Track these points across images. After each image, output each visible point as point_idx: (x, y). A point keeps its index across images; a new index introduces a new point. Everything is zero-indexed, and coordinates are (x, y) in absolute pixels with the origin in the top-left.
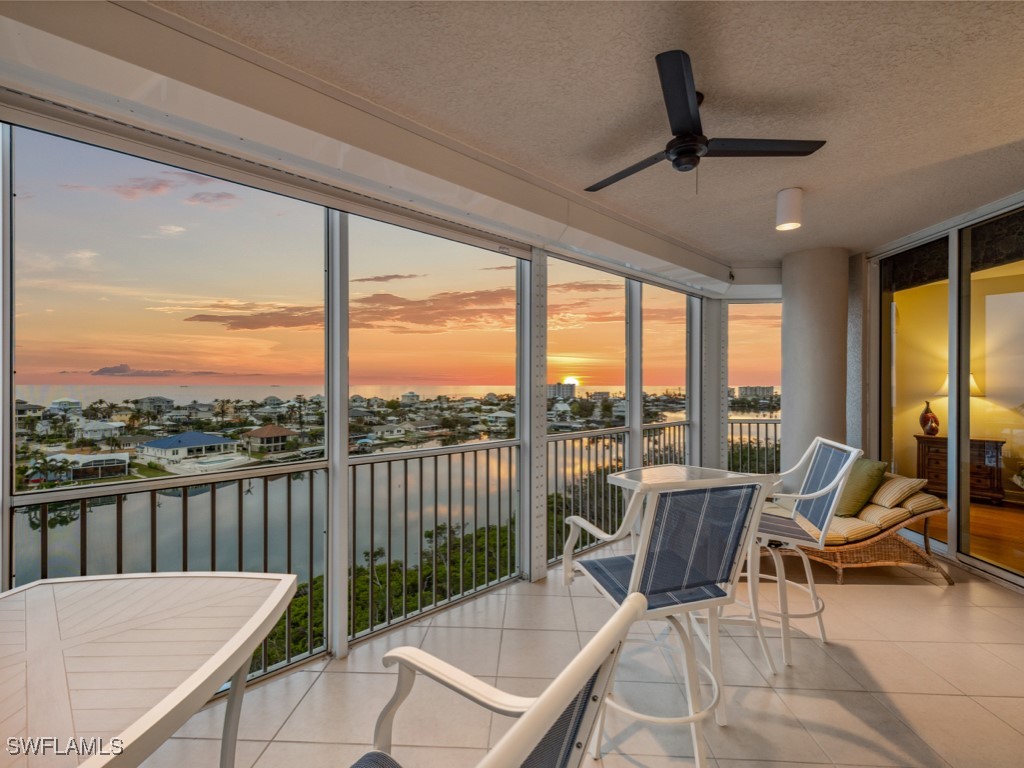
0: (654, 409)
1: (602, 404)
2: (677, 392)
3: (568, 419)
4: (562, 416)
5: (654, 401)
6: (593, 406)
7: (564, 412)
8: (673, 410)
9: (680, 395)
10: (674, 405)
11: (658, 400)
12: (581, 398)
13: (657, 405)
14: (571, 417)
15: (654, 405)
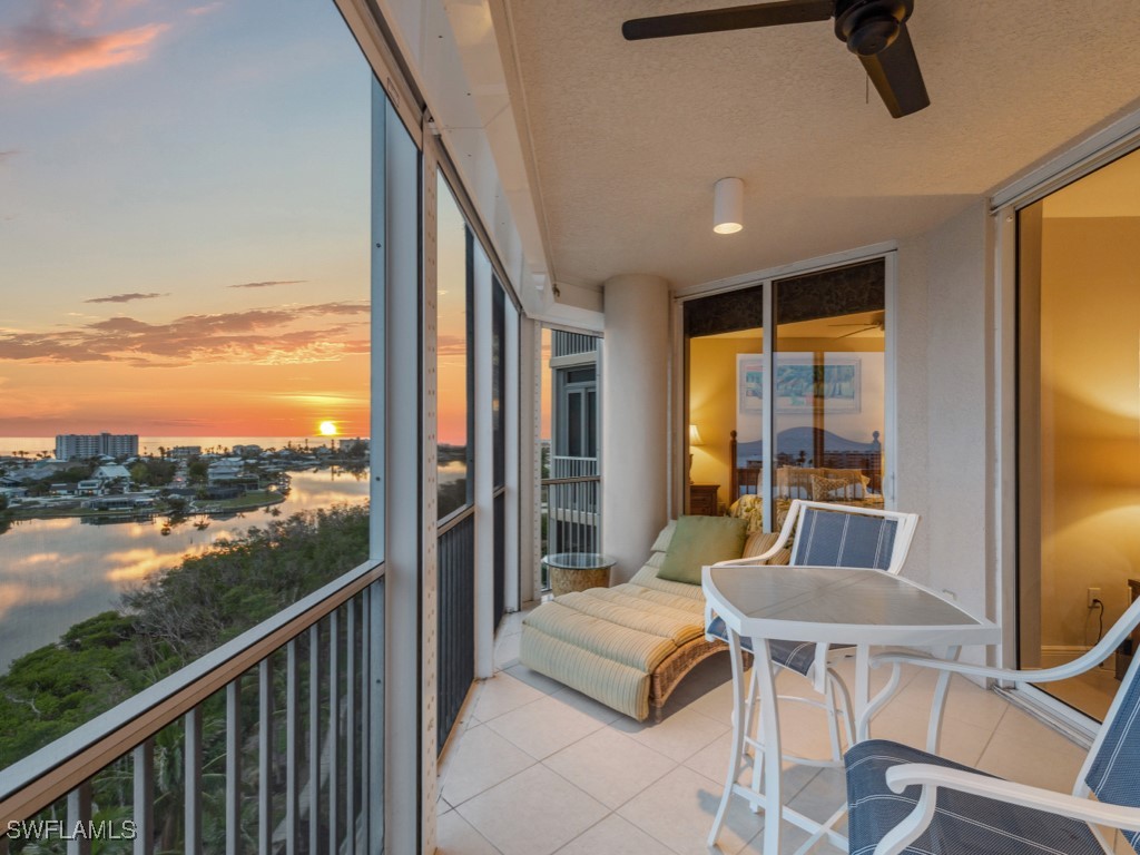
0: (272, 469)
1: (189, 465)
2: (303, 446)
3: (126, 491)
4: (114, 486)
5: (271, 457)
6: (174, 468)
7: (118, 480)
8: (299, 469)
9: (307, 448)
10: (300, 462)
11: (277, 455)
12: (151, 457)
13: (275, 463)
14: (131, 486)
15: (270, 464)
